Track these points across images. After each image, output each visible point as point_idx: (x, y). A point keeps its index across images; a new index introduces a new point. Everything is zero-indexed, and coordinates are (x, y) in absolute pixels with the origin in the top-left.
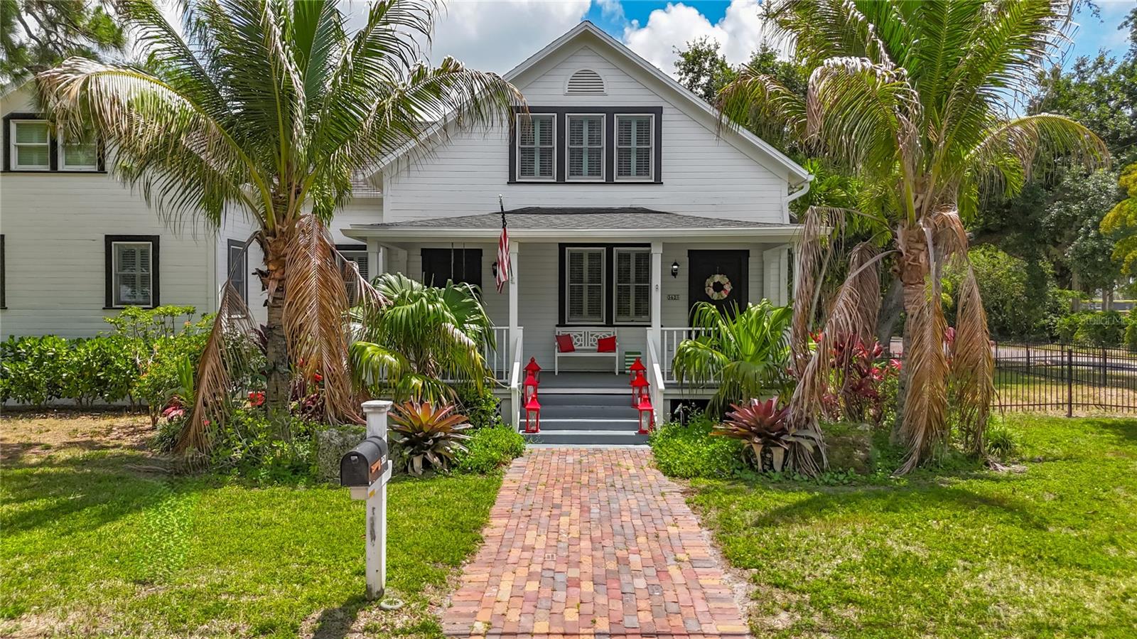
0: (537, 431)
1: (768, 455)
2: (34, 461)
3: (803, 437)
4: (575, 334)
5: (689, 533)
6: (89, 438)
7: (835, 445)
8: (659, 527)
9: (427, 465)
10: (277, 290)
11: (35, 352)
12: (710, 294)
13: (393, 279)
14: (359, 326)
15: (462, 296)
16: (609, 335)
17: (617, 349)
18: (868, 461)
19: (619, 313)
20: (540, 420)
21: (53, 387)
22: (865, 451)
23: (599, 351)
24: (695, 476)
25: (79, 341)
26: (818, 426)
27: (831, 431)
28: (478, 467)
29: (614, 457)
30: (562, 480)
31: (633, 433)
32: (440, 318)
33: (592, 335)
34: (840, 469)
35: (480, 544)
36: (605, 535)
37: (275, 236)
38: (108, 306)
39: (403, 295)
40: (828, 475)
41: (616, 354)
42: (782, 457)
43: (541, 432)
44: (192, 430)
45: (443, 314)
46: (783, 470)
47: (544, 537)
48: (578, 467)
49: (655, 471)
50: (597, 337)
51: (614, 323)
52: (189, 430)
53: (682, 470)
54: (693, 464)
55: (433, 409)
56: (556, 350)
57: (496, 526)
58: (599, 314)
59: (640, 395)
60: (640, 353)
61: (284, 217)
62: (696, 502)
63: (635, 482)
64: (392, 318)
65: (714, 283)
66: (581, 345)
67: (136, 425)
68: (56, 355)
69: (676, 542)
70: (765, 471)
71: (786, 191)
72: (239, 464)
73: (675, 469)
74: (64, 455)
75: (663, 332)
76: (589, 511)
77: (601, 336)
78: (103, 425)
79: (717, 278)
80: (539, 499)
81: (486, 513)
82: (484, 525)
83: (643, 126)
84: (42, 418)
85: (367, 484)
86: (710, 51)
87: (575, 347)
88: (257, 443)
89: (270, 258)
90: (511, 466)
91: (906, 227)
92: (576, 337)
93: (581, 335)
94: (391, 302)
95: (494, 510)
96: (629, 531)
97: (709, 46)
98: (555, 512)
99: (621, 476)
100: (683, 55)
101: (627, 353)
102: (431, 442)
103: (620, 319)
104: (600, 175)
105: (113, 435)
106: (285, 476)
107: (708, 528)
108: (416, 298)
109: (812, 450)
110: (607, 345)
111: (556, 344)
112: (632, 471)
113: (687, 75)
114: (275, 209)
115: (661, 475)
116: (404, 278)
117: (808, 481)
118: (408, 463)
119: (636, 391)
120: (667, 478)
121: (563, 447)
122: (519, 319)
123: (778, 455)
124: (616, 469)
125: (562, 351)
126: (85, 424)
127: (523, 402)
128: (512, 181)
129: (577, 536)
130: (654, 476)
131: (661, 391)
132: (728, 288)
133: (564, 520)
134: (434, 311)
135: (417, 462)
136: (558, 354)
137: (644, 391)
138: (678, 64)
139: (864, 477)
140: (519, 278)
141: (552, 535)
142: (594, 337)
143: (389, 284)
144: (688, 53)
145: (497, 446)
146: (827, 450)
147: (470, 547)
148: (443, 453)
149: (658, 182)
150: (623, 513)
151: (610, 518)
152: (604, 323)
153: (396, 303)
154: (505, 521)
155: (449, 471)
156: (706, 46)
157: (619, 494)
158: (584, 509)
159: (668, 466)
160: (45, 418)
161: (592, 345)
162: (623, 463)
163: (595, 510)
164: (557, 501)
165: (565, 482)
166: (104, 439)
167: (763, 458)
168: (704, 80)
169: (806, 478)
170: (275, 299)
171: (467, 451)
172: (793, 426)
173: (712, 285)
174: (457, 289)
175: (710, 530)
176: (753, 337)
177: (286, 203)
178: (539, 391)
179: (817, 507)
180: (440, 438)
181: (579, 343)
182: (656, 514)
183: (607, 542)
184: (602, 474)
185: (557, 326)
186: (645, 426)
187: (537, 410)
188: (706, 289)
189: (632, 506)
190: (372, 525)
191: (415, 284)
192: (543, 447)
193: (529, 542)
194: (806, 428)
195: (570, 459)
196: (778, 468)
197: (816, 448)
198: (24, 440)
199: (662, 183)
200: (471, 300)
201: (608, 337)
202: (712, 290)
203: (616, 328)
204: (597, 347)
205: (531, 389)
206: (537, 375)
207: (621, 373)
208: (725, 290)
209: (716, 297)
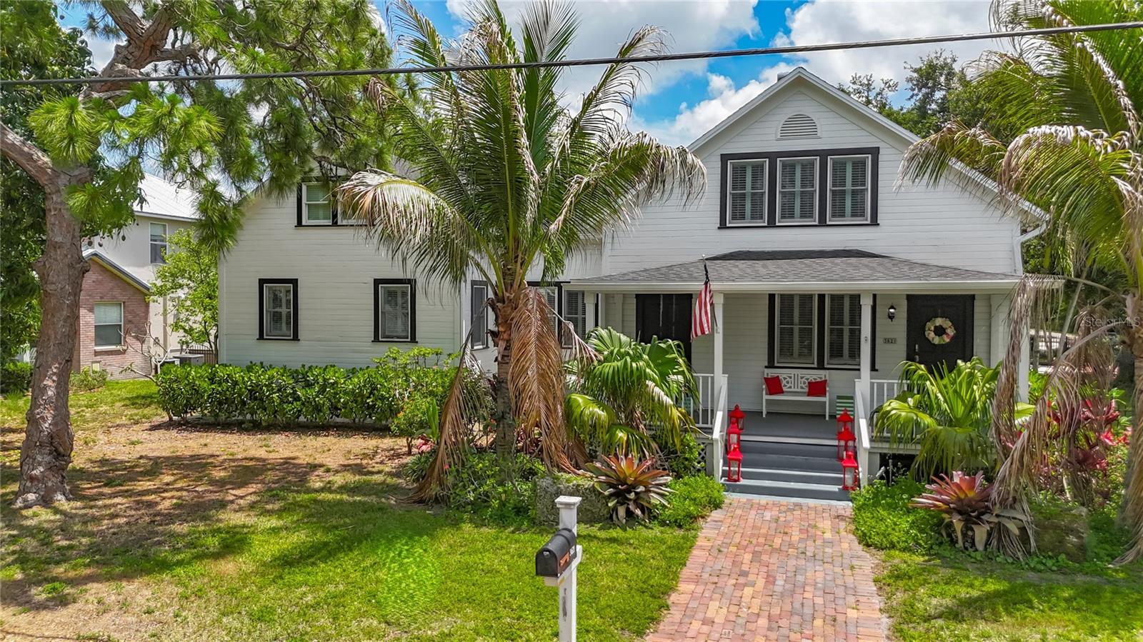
0: (738, 480)
1: (970, 533)
2: (318, 485)
3: (1009, 518)
4: (785, 376)
5: (867, 619)
6: (359, 461)
7: (1045, 528)
8: (839, 609)
9: (629, 514)
10: (505, 349)
11: (321, 380)
12: (931, 339)
13: (604, 333)
14: (574, 378)
15: (666, 351)
16: (821, 378)
17: (827, 394)
18: (1082, 548)
19: (832, 356)
20: (741, 469)
21: (334, 408)
22: (1080, 538)
23: (808, 395)
24: (889, 549)
25: (353, 371)
26: (1026, 506)
27: (1041, 513)
28: (676, 521)
29: (812, 515)
30: (754, 542)
31: (835, 488)
32: (642, 376)
33: (802, 378)
34: (1050, 553)
35: (665, 612)
36: (783, 614)
37: (504, 303)
38: (376, 339)
39: (612, 353)
40: (1036, 559)
41: (826, 399)
42: (985, 536)
43: (743, 482)
44: (436, 470)
45: (645, 371)
46: (986, 549)
47: (725, 610)
48: (774, 525)
49: (851, 537)
50: (807, 379)
51: (826, 366)
52: (433, 470)
53: (876, 539)
54: (888, 535)
55: (636, 462)
56: (764, 392)
57: (683, 593)
58: (810, 356)
59: (846, 448)
60: (852, 398)
61: (512, 285)
62: (884, 581)
63: (827, 550)
64: (601, 373)
65: (936, 327)
66: (790, 387)
67: (396, 447)
68: (336, 383)
69: (852, 629)
70: (966, 549)
71: (1018, 231)
72: (471, 503)
73: (870, 538)
74: (339, 480)
75: (872, 384)
76: (774, 583)
77: (812, 379)
78: (370, 447)
79: (939, 321)
80: (728, 564)
81: (676, 577)
82: (673, 589)
83: (859, 167)
84: (325, 436)
85: (556, 576)
86: (946, 64)
87: (785, 389)
88: (486, 488)
89: (500, 322)
90: (709, 520)
91: (1137, 296)
92: (785, 379)
93: (790, 378)
94: (601, 358)
95: (685, 573)
96: (808, 611)
97: (945, 59)
98: (742, 580)
99: (814, 541)
100: (916, 71)
101: (839, 397)
102: (632, 496)
103: (831, 362)
104: (812, 217)
105: (378, 458)
106: (508, 517)
107: (887, 615)
108: (622, 356)
109: (1017, 532)
110: (817, 388)
111: (764, 386)
112: (828, 535)
113: (920, 90)
114: (504, 279)
115: (856, 542)
116: (614, 332)
117: (1013, 563)
118: (613, 511)
119: (842, 443)
120: (861, 547)
121: (764, 499)
122: (724, 365)
123: (980, 533)
124: (812, 531)
125: (771, 392)
126: (358, 444)
127: (727, 451)
128: (723, 226)
129: (756, 612)
130: (849, 543)
131: (865, 449)
132: (951, 332)
133: (748, 591)
134: (637, 368)
135: (622, 511)
136: (766, 397)
137: (850, 443)
138: (910, 80)
139: (1077, 565)
140: (724, 329)
141: (734, 609)
142: (804, 379)
143: (600, 338)
144: (920, 68)
145: (695, 500)
146: (1036, 534)
147: (655, 615)
148: (645, 504)
149: (874, 223)
150: (807, 588)
151: (793, 592)
152: (815, 366)
153: (606, 360)
154: (692, 587)
155: (650, 522)
156: (942, 59)
157: (808, 564)
158: (770, 579)
159: (864, 535)
160: (327, 436)
161: (802, 388)
162: (820, 525)
163: (780, 582)
164: (745, 568)
165: (758, 545)
166: (370, 462)
167: (964, 535)
168: (938, 95)
169: (1010, 560)
170: (503, 356)
171: (666, 504)
172: (998, 505)
173: (933, 328)
174: (662, 345)
175: (890, 617)
176: (963, 401)
177: (513, 274)
178: (742, 438)
179: (1012, 600)
180: (641, 492)
181: (788, 385)
182: (840, 592)
183: (784, 623)
184: (795, 538)
185: (766, 367)
186: (849, 482)
187: (739, 460)
188: (926, 333)
189: (818, 580)
190: (564, 603)
191: (624, 338)
192: (744, 497)
193: (710, 614)
194: (1012, 507)
195: (768, 515)
196: (980, 547)
197: (1023, 530)
198: (311, 461)
199: (878, 225)
200: (674, 355)
201: (819, 380)
202: (932, 334)
203: (827, 371)
204: (806, 390)
205: (734, 438)
206: (741, 422)
207: (832, 417)
208: (947, 334)
209: (937, 340)
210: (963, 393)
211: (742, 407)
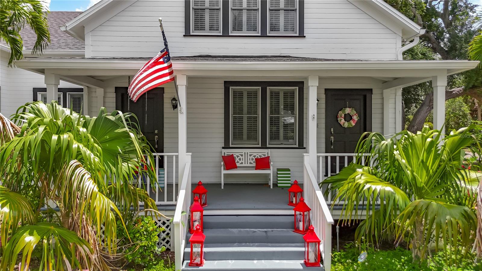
0: (201, 264)
4: (237, 154)
12: (342, 124)
16: (264, 155)
17: (271, 168)
19: (271, 138)
20: (204, 250)
23: (256, 169)
41: (270, 172)
43: (206, 266)
50: (255, 156)
51: (268, 146)
56: (222, 168)
58: (256, 139)
60: (289, 170)
65: (345, 115)
66: (242, 163)
71: (400, 44)
77: (258, 156)
79: (348, 111)
87: (238, 165)
92: (238, 156)
93: (242, 155)
101: (279, 170)
103: (272, 143)
104: (256, 30)
110: (262, 163)
111: (222, 163)
125: (227, 167)
127: (189, 232)
128: (187, 35)
131: (330, 223)
132: (356, 118)
136: (224, 172)
140: (188, 108)
142: (252, 157)
149: (301, 35)
152: (260, 146)
161: (251, 163)
173: (343, 116)
178: (205, 213)
181: (240, 162)
185: (223, 148)
186: (312, 258)
188: (339, 119)
199: (305, 37)
200: (124, 130)
201: (263, 157)
202: (343, 120)
203: (269, 150)
204: (254, 165)
205: (197, 215)
206: (204, 197)
207: (275, 185)
208: (354, 120)
209: (346, 125)
210: (429, 163)
211: (204, 181)
